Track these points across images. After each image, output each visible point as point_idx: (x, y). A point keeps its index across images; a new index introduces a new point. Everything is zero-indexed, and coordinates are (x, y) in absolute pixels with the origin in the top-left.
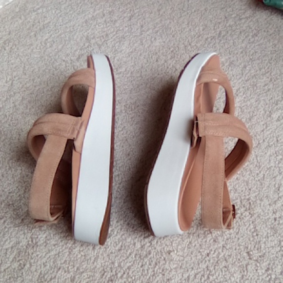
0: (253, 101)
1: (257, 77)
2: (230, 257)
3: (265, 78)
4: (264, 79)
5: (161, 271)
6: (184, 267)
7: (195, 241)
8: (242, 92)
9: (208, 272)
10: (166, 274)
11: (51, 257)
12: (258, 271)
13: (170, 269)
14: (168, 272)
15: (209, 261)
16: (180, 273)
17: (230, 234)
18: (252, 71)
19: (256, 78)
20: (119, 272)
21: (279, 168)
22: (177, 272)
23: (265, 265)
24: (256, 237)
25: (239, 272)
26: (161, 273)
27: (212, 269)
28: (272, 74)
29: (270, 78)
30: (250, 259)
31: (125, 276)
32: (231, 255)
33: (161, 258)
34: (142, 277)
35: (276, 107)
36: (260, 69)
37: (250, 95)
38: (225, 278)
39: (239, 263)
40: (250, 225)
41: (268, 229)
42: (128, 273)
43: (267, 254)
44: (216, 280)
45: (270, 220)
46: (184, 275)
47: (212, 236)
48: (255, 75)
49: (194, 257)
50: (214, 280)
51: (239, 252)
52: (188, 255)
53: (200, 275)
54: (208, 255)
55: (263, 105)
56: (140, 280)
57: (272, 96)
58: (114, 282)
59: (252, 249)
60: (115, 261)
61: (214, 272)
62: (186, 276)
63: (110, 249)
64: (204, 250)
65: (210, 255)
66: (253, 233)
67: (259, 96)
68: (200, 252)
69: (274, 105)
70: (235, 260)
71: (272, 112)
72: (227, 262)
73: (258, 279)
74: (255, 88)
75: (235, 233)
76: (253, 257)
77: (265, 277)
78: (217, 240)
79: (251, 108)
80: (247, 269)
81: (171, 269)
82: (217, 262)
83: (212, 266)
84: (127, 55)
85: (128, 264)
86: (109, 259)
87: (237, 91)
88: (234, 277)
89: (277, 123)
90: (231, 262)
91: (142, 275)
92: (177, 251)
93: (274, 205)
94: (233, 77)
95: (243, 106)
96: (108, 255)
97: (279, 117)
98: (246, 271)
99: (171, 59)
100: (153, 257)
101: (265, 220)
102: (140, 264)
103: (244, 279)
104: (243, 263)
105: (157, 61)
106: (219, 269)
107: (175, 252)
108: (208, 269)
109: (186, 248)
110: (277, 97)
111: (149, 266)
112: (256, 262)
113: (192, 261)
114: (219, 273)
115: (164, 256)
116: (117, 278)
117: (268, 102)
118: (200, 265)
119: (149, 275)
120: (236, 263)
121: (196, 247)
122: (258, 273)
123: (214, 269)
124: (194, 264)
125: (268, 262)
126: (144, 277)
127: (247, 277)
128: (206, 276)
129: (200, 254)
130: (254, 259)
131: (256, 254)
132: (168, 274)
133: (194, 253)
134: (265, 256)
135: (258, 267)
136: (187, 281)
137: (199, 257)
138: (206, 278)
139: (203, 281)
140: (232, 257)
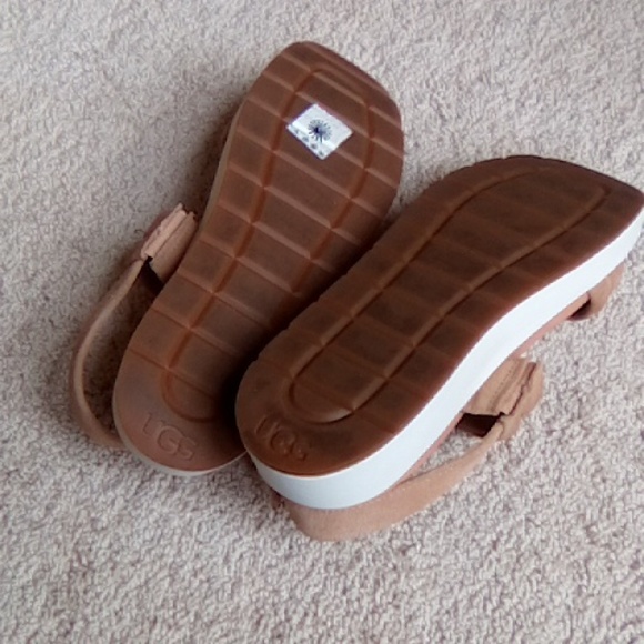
0: (563, 116)
1: (567, 46)
2: (547, 546)
3: (586, 46)
4: (586, 52)
5: (390, 600)
6: (441, 582)
7: (461, 514)
8: (535, 95)
9: (499, 589)
10: (402, 604)
11: (130, 595)
12: (614, 572)
13: (410, 592)
14: (406, 598)
15: (498, 560)
16: (433, 599)
17: (541, 487)
18: (553, 32)
19: (565, 50)
20: (295, 612)
22: (426, 594)
23: (627, 555)
24: (602, 487)
25: (569, 581)
26: (389, 603)
27: (506, 580)
28: (604, 34)
29: (599, 46)
30: (592, 542)
31: (308, 621)
32: (549, 538)
33: (385, 565)
34: (348, 620)
35: (620, 129)
36: (573, 23)
37: (556, 102)
38: (540, 599)
39: (568, 557)
40: (584, 456)
41: (628, 463)
42: (316, 614)
43: (630, 526)
44: (520, 607)
45: (631, 439)
46: (444, 603)
47: (498, 495)
48: (560, 41)
49: (462, 554)
50: (515, 607)
51: (566, 529)
52: (447, 550)
53: (481, 597)
54: (495, 545)
55: (588, 127)
56: (344, 627)
57: (607, 99)
58: (285, 640)
59: (595, 518)
60: (280, 586)
61: (512, 587)
62: (448, 604)
63: (266, 558)
64: (483, 534)
65: (499, 547)
66: (593, 476)
67: (575, 100)
68: (474, 540)
69: (616, 123)
70: (558, 550)
71: (611, 142)
72: (540, 559)
73: (615, 592)
74: (565, 81)
75: (553, 483)
76: (599, 540)
77: (632, 585)
78: (510, 506)
79: (560, 137)
80: (587, 572)
81: (414, 592)
82: (518, 561)
83: (506, 573)
84: (235, 20)
85: (312, 591)
86: (266, 581)
87: (522, 94)
88: (560, 593)
89: (627, 173)
90: (551, 559)
91: (348, 613)
92: (423, 546)
93: (636, 399)
94: (507, 55)
95: (540, 136)
96: (262, 574)
97: (630, 155)
98: (585, 576)
99: (346, 18)
100: (369, 566)
101: (619, 439)
102: (340, 587)
103: (583, 596)
104: (577, 556)
106: (525, 578)
107: (418, 547)
108: (497, 581)
109: (442, 534)
110: (622, 98)
111: (362, 590)
112: (608, 550)
113: (459, 565)
114: (525, 588)
115: (394, 561)
116: (291, 629)
117: (599, 115)
118: (480, 574)
119: (365, 611)
120: (562, 558)
121: (465, 530)
122: (615, 577)
123: (513, 579)
124: (465, 571)
125: (634, 546)
126: (352, 618)
127: (590, 589)
128: (495, 599)
129: (475, 544)
130: (603, 542)
131: (605, 529)
132: (408, 603)
133: (461, 544)
134: (627, 532)
135: (613, 562)
136: (452, 615)
137: (475, 553)
138: (495, 604)
139: (489, 613)
140: (550, 544)
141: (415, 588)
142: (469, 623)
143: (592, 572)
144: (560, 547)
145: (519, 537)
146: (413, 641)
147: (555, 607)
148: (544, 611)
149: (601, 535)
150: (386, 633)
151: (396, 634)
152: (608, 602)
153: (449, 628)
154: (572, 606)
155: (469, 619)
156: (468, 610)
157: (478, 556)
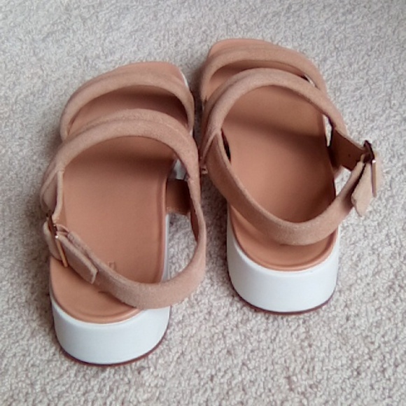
1: (343, 76)
2: (254, 385)
3: (356, 78)
4: (356, 81)
6: (162, 400)
7: (191, 351)
13: (135, 402)
15: (212, 390)
17: (259, 342)
18: (336, 67)
19: (341, 77)
20: (40, 402)
21: (365, 227)
23: (317, 402)
24: (308, 350)
28: (370, 72)
29: (365, 79)
30: (291, 390)
32: (256, 380)
33: (122, 379)
35: (370, 126)
36: (350, 65)
39: (268, 397)
40: (299, 326)
41: (332, 336)
43: (324, 382)
45: (337, 319)
47: (225, 343)
48: (340, 73)
49: (185, 381)
51: (272, 376)
52: (174, 376)
54: (212, 378)
57: (365, 108)
59: (297, 371)
60: (37, 381)
63: (32, 359)
64: (205, 369)
65: (215, 379)
66: (302, 341)
68: (197, 372)
69: (368, 122)
70: (262, 390)
71: (362, 132)
72: (246, 394)
74: (337, 95)
75: (269, 340)
76: (297, 387)
78: (232, 352)
81: (139, 403)
82: (228, 393)
83: (216, 400)
85: (60, 389)
86: (27, 376)
90: (255, 396)
92: (155, 368)
93: (347, 293)
96: (27, 370)
99: (200, 43)
100: (109, 377)
101: (329, 318)
102: (82, 389)
104: (275, 397)
105: (176, 45)
107: (152, 369)
109: (173, 365)
110: (375, 109)
111: (99, 395)
112: (302, 397)
113: (181, 388)
115: (130, 376)
117: (358, 117)
118: (194, 398)
120: (263, 396)
121: (192, 363)
124: (183, 394)
125: (324, 397)
129: (197, 375)
130: (299, 390)
131: (303, 380)
133: (186, 374)
134: (320, 386)
137: (195, 381)
140: (257, 384)
141: (140, 400)
144: (264, 388)
149: (298, 384)
157: (197, 384)
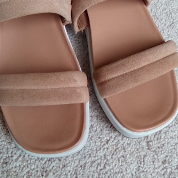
2: (129, 147)
9: (105, 161)
12: (155, 163)
15: (108, 148)
16: (76, 160)
20: (15, 154)
23: (162, 157)
25: (136, 163)
27: (109, 158)
30: (148, 149)
31: (20, 159)
32: (131, 143)
38: (121, 169)
39: (137, 153)
42: (24, 156)
43: (166, 145)
44: (112, 171)
46: (81, 162)
49: (93, 143)
50: (110, 170)
51: (139, 141)
53: (96, 163)
54: (108, 141)
56: (35, 165)
58: (8, 165)
59: (152, 139)
61: (111, 161)
62: (82, 163)
64: (104, 136)
65: (109, 143)
70: (134, 149)
72: (125, 152)
73: (154, 172)
76: (152, 148)
77: (161, 170)
82: (116, 150)
83: (109, 155)
88: (130, 168)
90: (130, 153)
103: (140, 171)
104: (141, 154)
106: (117, 159)
108: (105, 158)
112: (154, 154)
113: (90, 148)
114: (116, 163)
116: (12, 161)
118: (98, 153)
120: (134, 153)
121: (96, 133)
122: (155, 166)
123: (112, 158)
124: (92, 150)
125: (165, 154)
126: (39, 161)
127: (143, 169)
128: (102, 165)
129: (99, 139)
130: (153, 149)
131: (155, 144)
132: (65, 159)
133: (93, 138)
134: (164, 147)
135: (155, 159)
136: (83, 168)
138: (102, 168)
139: (98, 171)
140: (131, 146)
142: (89, 173)
143: (146, 161)
144: (135, 148)
145: (118, 141)
146: (63, 176)
147: (127, 174)
148: (122, 174)
149: (153, 147)
150: (52, 171)
151: (57, 172)
152: (150, 175)
153: (80, 174)
154: (134, 174)
155: (90, 172)
156: (89, 167)
157: (99, 145)
